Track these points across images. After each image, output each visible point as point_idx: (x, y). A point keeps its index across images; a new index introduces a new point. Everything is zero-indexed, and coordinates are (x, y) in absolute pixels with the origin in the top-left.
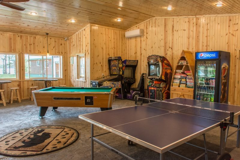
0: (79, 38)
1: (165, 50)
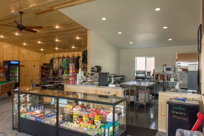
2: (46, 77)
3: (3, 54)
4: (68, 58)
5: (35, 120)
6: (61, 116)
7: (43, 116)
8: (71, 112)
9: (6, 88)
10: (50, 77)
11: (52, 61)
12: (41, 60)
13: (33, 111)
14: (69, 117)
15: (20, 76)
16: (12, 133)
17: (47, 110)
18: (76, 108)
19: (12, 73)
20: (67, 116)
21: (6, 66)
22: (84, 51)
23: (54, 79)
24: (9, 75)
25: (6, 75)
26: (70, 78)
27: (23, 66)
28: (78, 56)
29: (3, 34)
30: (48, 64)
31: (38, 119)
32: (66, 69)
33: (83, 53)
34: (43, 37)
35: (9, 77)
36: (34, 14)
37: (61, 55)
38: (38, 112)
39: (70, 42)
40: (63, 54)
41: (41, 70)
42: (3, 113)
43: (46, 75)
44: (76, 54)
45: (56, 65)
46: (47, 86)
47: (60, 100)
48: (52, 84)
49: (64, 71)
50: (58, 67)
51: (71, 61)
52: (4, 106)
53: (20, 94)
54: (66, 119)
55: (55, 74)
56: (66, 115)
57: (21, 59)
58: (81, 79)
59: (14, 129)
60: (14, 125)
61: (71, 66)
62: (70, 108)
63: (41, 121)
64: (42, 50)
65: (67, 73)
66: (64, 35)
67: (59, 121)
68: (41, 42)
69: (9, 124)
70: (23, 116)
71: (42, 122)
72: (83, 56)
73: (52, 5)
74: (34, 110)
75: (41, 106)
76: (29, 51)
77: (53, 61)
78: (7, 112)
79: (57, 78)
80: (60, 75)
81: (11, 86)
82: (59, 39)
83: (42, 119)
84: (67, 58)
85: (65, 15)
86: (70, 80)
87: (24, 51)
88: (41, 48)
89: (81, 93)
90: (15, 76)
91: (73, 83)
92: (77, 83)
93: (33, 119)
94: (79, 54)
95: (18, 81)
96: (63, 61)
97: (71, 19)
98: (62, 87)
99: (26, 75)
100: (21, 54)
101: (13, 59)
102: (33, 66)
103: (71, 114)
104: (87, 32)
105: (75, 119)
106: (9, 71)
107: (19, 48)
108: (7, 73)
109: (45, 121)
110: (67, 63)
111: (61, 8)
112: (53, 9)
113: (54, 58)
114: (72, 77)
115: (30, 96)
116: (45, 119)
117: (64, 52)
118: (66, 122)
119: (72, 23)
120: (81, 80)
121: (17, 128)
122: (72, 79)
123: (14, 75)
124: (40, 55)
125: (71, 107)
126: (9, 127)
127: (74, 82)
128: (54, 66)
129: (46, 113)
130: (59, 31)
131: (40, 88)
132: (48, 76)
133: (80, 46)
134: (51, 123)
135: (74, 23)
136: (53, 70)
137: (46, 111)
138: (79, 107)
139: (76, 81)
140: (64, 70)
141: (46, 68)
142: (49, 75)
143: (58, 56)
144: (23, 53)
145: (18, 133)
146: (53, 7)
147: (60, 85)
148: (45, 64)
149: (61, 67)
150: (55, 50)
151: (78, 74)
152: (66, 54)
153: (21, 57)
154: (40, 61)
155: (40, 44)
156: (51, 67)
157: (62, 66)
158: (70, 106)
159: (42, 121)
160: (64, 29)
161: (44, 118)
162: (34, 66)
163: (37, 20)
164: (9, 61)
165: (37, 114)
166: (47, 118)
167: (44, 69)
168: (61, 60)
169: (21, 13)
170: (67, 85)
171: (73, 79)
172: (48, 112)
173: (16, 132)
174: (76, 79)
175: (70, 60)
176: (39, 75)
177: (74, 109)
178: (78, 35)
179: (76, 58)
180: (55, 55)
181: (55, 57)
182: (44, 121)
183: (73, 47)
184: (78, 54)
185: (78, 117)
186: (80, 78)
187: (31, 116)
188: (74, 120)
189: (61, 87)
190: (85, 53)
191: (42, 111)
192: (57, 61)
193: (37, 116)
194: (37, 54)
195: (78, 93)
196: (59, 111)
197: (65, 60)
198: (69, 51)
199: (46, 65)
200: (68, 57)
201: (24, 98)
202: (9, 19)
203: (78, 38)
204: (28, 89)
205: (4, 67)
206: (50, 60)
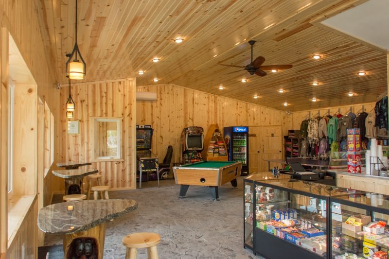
0: (101, 92)
1: (185, 120)
2: (293, 157)
3: (223, 115)
4: (340, 118)
5: (283, 237)
6: (336, 239)
7: (297, 233)
8: (359, 233)
9: (229, 173)
10: (303, 156)
11: (305, 125)
12: (284, 123)
13: (277, 220)
14: (353, 243)
15: (249, 153)
16: (244, 254)
17: (305, 222)
18: (371, 227)
19: (236, 147)
20: (350, 241)
21: (228, 137)
22: (380, 101)
23: (310, 160)
24: (232, 151)
25: (228, 151)
26: (350, 160)
27: (254, 135)
28: (361, 111)
29: (224, 84)
30: (297, 131)
31: (289, 237)
32: (336, 141)
33: (377, 104)
34: (288, 81)
35: (232, 154)
36: (274, 40)
37: (323, 112)
38: (287, 222)
39: (344, 85)
40: (329, 110)
41: (284, 143)
42: (227, 215)
43: (294, 152)
44: (357, 109)
45: (313, 132)
46: (301, 173)
47: (335, 206)
48: (311, 171)
49: (330, 145)
50: (319, 137)
51: (345, 124)
52: (227, 203)
53: (255, 186)
54: (347, 247)
55: (313, 150)
56: (347, 239)
57: (250, 124)
58: (376, 162)
59: (246, 246)
60: (246, 239)
61: (350, 134)
62: (357, 226)
63: (295, 242)
64: (286, 104)
65: (337, 150)
66: (331, 71)
67: (333, 249)
68: (284, 89)
69: (238, 237)
70: (261, 225)
71: (296, 244)
72: (376, 113)
73: (307, 17)
74: (280, 219)
75: (293, 212)
76: (262, 108)
77: (307, 125)
78: (233, 215)
79: (317, 158)
80: (323, 153)
81: (237, 171)
82: (319, 81)
83: (297, 239)
84: (337, 118)
85: (333, 30)
86: (349, 163)
87: (254, 109)
88: (284, 102)
89: (378, 194)
90: (241, 154)
91: (356, 170)
92: (365, 171)
93: (279, 234)
94: (365, 107)
95: (246, 162)
96: (329, 125)
97: (346, 36)
98: (332, 178)
99: (259, 152)
100: (250, 115)
101: (237, 123)
102: (271, 134)
103: (360, 238)
104: (386, 57)
105: (369, 251)
106: (232, 144)
107: (247, 104)
108: (229, 148)
109: (302, 244)
110: (338, 129)
111: (326, 17)
112: (309, 23)
113: (309, 120)
114: (354, 157)
115: (271, 191)
116: (303, 239)
117: (329, 105)
118: (347, 254)
119: (350, 44)
120: (376, 165)
121: (252, 246)
122: (354, 162)
123: (240, 151)
124: (283, 113)
125: (359, 224)
126: (237, 242)
127: (358, 169)
128: (310, 136)
129: (302, 228)
130: (321, 65)
131: (288, 177)
132: (297, 154)
133: (367, 91)
134: (314, 250)
135: (355, 43)
136: (307, 143)
137: (303, 223)
138: (378, 226)
139: (365, 166)
140: (330, 143)
141: (293, 139)
142: (300, 151)
143: (317, 115)
144: (254, 113)
145: (252, 255)
146: (309, 19)
147: (328, 174)
148: (292, 131)
149: (324, 137)
150: (311, 102)
151: (368, 151)
152: (334, 111)
153: (250, 119)
154: (282, 126)
155: (283, 94)
156: (304, 136)
157: (326, 135)
158: (356, 221)
159: (297, 242)
160: (331, 58)
161: (301, 238)
162: (273, 135)
163: (278, 51)
164: (232, 128)
165: (287, 228)
166: (306, 238)
167: (290, 142)
168: (323, 122)
169: (252, 43)
170: (343, 175)
171: (356, 163)
172: (306, 226)
173: (249, 252)
174: (364, 162)
175: (345, 122)
176: (280, 152)
177: (367, 229)
178: (362, 66)
179: (357, 116)
180: (311, 113)
181: (312, 117)
182: (300, 244)
183: (351, 94)
184: (361, 108)
185: (376, 246)
186: (374, 161)
187: (276, 229)
188: (367, 254)
189: (329, 178)
190: (381, 105)
191: (294, 223)
192: (315, 125)
193: (286, 230)
194: (277, 112)
195: (371, 193)
196: (333, 229)
197: (332, 122)
198: (340, 104)
199: (293, 134)
200: (340, 116)
201: (261, 194)
202: (233, 57)
203: (362, 74)
204: (266, 178)
205: (225, 138)
206: (301, 123)
